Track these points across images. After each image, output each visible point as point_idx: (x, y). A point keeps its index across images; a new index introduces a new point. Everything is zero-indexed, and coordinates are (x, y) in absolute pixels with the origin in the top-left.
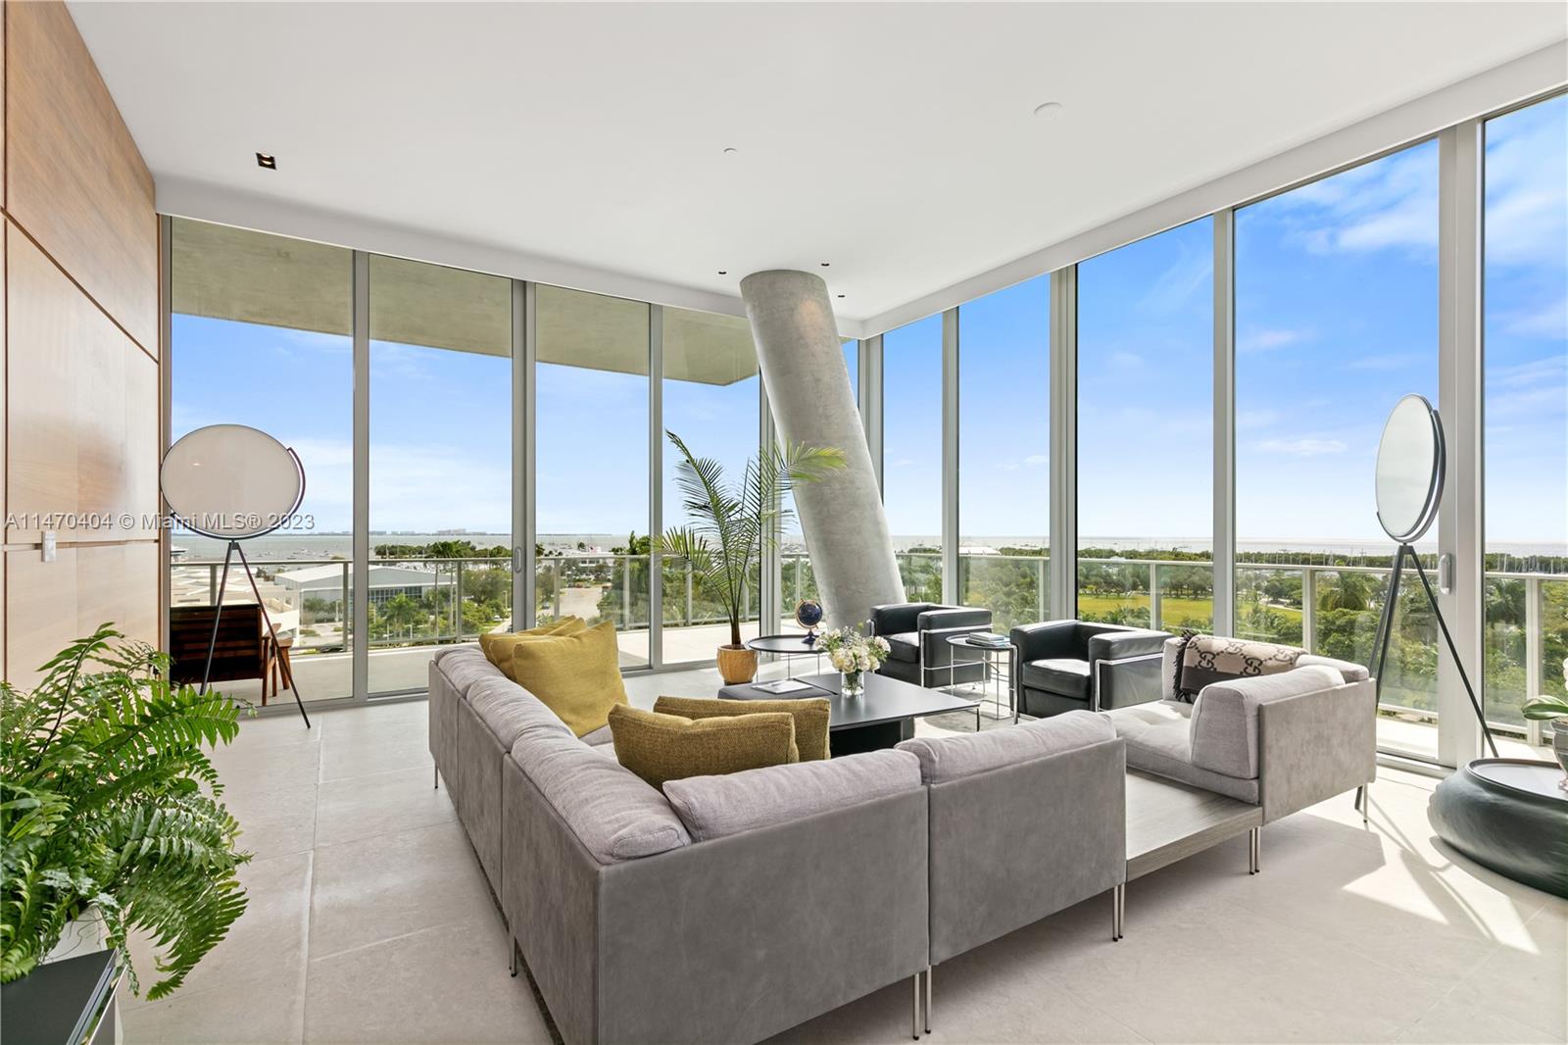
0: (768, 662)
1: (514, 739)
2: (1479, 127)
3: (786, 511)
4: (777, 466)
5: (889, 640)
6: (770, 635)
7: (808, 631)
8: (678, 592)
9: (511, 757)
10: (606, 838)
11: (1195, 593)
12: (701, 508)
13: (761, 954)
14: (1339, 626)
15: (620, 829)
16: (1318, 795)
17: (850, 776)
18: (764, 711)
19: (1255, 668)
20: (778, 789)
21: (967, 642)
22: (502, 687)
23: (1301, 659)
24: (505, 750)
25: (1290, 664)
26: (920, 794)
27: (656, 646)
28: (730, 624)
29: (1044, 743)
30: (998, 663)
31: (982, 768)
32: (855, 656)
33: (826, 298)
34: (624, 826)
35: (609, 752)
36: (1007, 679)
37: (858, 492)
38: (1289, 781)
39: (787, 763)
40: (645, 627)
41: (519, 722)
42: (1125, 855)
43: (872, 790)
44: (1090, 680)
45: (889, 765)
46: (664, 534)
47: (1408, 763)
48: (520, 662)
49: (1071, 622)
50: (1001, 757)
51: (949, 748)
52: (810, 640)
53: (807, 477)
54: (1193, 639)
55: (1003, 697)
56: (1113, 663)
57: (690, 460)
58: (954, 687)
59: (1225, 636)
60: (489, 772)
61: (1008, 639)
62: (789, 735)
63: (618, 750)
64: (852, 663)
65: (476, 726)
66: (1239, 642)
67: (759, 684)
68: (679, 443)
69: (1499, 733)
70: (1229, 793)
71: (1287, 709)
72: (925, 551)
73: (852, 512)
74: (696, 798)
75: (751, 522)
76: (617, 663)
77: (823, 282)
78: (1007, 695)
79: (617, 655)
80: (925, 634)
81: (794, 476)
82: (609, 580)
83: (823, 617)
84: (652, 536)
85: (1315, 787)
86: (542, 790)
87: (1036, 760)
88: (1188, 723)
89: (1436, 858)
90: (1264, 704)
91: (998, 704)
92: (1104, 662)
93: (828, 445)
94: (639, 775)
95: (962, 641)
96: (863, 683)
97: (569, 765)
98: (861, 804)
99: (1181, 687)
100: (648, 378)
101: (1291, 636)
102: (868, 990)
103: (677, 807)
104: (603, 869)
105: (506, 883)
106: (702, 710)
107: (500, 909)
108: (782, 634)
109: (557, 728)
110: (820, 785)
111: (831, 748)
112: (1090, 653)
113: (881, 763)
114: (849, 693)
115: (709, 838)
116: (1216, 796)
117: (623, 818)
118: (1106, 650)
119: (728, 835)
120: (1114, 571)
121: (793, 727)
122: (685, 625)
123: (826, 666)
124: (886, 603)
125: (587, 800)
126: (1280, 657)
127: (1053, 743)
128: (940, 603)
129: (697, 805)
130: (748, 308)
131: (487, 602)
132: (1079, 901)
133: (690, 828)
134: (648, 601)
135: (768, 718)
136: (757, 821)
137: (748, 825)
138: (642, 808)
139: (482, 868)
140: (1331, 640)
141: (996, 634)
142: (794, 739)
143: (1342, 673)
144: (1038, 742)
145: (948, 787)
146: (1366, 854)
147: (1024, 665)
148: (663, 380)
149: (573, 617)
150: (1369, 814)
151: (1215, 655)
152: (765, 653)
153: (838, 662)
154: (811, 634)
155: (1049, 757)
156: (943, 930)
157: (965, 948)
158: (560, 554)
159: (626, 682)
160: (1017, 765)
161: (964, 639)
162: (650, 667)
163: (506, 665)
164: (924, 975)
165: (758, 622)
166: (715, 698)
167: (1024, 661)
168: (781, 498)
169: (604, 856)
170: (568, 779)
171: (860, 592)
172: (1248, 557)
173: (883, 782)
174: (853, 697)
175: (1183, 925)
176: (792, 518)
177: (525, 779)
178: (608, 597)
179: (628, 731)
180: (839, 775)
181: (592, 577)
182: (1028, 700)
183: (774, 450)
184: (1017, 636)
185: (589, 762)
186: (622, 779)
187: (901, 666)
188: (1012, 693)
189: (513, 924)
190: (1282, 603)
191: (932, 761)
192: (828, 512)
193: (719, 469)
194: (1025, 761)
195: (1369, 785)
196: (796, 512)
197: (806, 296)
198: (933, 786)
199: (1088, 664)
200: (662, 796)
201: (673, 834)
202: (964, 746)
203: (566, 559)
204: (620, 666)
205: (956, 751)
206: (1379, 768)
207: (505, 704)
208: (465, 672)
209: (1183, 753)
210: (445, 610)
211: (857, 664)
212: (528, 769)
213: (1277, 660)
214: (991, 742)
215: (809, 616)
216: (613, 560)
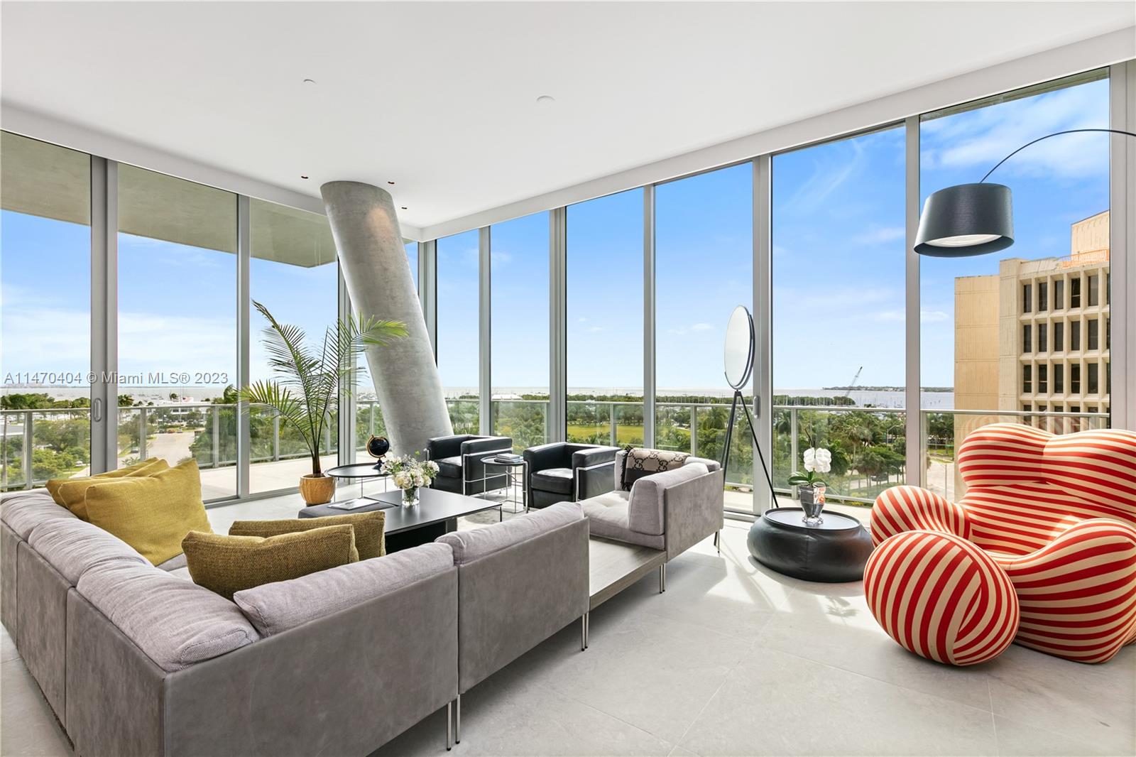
0: (346, 485)
1: (81, 574)
2: (770, 158)
3: (360, 368)
4: (353, 335)
5: (438, 463)
6: (347, 464)
7: (378, 459)
8: (267, 433)
9: (76, 590)
10: (174, 649)
11: (639, 422)
12: (284, 364)
13: (322, 716)
14: (712, 439)
15: (188, 639)
16: (695, 539)
17: (399, 567)
18: (330, 525)
19: (664, 466)
20: (339, 584)
21: (495, 461)
22: (72, 527)
23: (688, 459)
24: (70, 585)
25: (681, 463)
26: (453, 573)
27: (243, 479)
28: (311, 458)
29: (539, 526)
30: (515, 474)
31: (496, 548)
32: (412, 476)
33: (392, 208)
34: (193, 636)
35: (185, 575)
36: (522, 484)
37: (417, 354)
38: (680, 534)
39: (348, 563)
40: (234, 464)
41: (87, 558)
42: (589, 594)
43: (416, 574)
44: (573, 481)
45: (429, 555)
46: (251, 387)
47: (739, 515)
48: (93, 503)
49: (563, 443)
50: (510, 539)
51: (474, 538)
52: (378, 466)
53: (377, 343)
54: (632, 451)
55: (519, 497)
56: (587, 469)
57: (275, 325)
58: (486, 493)
59: (650, 448)
60: (52, 609)
61: (522, 458)
62: (349, 541)
63: (192, 572)
64: (410, 481)
65: (39, 566)
66: (656, 451)
67: (338, 503)
68: (265, 311)
69: (780, 494)
70: (649, 545)
71: (680, 490)
72: (471, 397)
73: (412, 369)
74: (265, 602)
75: (330, 376)
76: (200, 495)
77: (390, 195)
78: (522, 495)
79: (200, 489)
80: (466, 457)
81: (366, 341)
82: (202, 426)
83: (390, 448)
84: (240, 388)
85: (694, 535)
86: (109, 616)
87: (533, 539)
88: (627, 504)
89: (750, 567)
90: (667, 488)
91: (516, 502)
92: (581, 468)
93: (394, 319)
94: (213, 590)
95: (491, 461)
96: (418, 496)
97: (140, 590)
98: (407, 586)
99: (625, 481)
100: (236, 255)
101: (685, 446)
102: (411, 723)
103: (247, 612)
104: (169, 676)
105: (71, 708)
106: (275, 529)
107: (65, 732)
108: (357, 463)
109: (130, 558)
110: (375, 577)
111: (386, 547)
112: (573, 463)
113: (424, 554)
114: (407, 504)
115: (276, 633)
116: (641, 549)
117: (193, 629)
118: (583, 461)
119: (295, 627)
120: (593, 409)
121: (353, 534)
122: (272, 460)
123: (391, 485)
124: (438, 436)
125: (156, 618)
126: (677, 459)
127: (545, 525)
128: (477, 434)
129: (265, 607)
130: (327, 208)
131: (66, 450)
132: (560, 629)
133: (258, 627)
134: (236, 441)
135: (332, 530)
136: (320, 612)
137: (312, 617)
138: (214, 617)
139: (45, 698)
140: (708, 447)
141: (514, 455)
142: (354, 544)
143: (708, 466)
144: (535, 527)
145: (473, 565)
146: (716, 571)
147: (532, 474)
148: (250, 258)
149: (155, 459)
150: (720, 548)
151: (643, 460)
152: (343, 479)
153: (399, 482)
154: (380, 462)
155: (542, 535)
156: (469, 667)
157: (484, 676)
158: (150, 404)
159: (209, 513)
160: (520, 544)
161: (493, 459)
162: (237, 497)
163: (77, 507)
164: (454, 703)
165: (337, 455)
166: (296, 517)
167: (532, 472)
168: (356, 358)
169: (169, 665)
170: (137, 603)
171: (419, 429)
172: (666, 399)
173: (425, 568)
174: (411, 507)
175: (623, 632)
176: (365, 373)
177: (91, 609)
178: (200, 440)
179: (202, 554)
180: (390, 567)
181: (185, 423)
182: (535, 498)
183: (350, 324)
184: (529, 455)
185: (161, 585)
186: (194, 595)
187: (447, 481)
188: (524, 494)
189: (78, 743)
190: (684, 427)
191: (461, 548)
192: (394, 369)
193: (302, 334)
194: (525, 540)
195: (721, 530)
196: (368, 369)
197: (376, 205)
198: (461, 565)
199: (572, 470)
200: (234, 604)
201: (244, 634)
202: (485, 534)
203: (157, 408)
204: (204, 498)
205: (479, 539)
206: (725, 520)
207: (73, 542)
208: (28, 516)
209: (624, 523)
210: (17, 458)
211: (413, 482)
212: (94, 600)
213: (676, 461)
214: (503, 529)
215: (378, 448)
216: (206, 409)
